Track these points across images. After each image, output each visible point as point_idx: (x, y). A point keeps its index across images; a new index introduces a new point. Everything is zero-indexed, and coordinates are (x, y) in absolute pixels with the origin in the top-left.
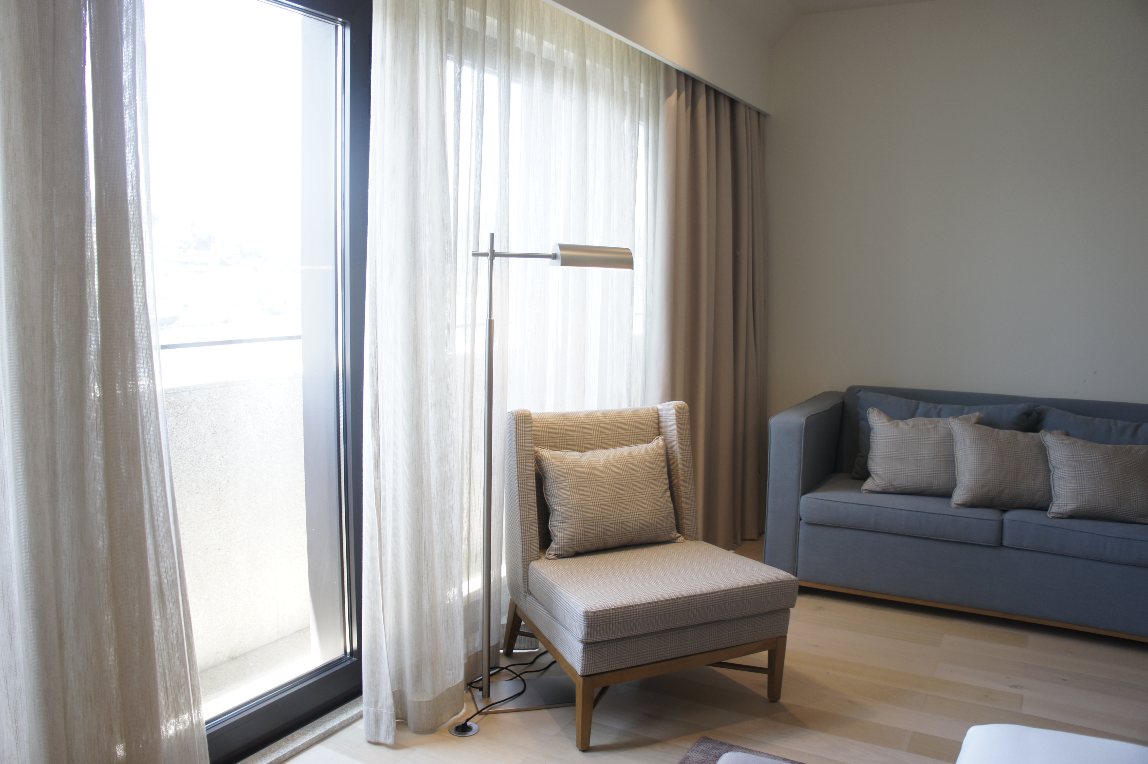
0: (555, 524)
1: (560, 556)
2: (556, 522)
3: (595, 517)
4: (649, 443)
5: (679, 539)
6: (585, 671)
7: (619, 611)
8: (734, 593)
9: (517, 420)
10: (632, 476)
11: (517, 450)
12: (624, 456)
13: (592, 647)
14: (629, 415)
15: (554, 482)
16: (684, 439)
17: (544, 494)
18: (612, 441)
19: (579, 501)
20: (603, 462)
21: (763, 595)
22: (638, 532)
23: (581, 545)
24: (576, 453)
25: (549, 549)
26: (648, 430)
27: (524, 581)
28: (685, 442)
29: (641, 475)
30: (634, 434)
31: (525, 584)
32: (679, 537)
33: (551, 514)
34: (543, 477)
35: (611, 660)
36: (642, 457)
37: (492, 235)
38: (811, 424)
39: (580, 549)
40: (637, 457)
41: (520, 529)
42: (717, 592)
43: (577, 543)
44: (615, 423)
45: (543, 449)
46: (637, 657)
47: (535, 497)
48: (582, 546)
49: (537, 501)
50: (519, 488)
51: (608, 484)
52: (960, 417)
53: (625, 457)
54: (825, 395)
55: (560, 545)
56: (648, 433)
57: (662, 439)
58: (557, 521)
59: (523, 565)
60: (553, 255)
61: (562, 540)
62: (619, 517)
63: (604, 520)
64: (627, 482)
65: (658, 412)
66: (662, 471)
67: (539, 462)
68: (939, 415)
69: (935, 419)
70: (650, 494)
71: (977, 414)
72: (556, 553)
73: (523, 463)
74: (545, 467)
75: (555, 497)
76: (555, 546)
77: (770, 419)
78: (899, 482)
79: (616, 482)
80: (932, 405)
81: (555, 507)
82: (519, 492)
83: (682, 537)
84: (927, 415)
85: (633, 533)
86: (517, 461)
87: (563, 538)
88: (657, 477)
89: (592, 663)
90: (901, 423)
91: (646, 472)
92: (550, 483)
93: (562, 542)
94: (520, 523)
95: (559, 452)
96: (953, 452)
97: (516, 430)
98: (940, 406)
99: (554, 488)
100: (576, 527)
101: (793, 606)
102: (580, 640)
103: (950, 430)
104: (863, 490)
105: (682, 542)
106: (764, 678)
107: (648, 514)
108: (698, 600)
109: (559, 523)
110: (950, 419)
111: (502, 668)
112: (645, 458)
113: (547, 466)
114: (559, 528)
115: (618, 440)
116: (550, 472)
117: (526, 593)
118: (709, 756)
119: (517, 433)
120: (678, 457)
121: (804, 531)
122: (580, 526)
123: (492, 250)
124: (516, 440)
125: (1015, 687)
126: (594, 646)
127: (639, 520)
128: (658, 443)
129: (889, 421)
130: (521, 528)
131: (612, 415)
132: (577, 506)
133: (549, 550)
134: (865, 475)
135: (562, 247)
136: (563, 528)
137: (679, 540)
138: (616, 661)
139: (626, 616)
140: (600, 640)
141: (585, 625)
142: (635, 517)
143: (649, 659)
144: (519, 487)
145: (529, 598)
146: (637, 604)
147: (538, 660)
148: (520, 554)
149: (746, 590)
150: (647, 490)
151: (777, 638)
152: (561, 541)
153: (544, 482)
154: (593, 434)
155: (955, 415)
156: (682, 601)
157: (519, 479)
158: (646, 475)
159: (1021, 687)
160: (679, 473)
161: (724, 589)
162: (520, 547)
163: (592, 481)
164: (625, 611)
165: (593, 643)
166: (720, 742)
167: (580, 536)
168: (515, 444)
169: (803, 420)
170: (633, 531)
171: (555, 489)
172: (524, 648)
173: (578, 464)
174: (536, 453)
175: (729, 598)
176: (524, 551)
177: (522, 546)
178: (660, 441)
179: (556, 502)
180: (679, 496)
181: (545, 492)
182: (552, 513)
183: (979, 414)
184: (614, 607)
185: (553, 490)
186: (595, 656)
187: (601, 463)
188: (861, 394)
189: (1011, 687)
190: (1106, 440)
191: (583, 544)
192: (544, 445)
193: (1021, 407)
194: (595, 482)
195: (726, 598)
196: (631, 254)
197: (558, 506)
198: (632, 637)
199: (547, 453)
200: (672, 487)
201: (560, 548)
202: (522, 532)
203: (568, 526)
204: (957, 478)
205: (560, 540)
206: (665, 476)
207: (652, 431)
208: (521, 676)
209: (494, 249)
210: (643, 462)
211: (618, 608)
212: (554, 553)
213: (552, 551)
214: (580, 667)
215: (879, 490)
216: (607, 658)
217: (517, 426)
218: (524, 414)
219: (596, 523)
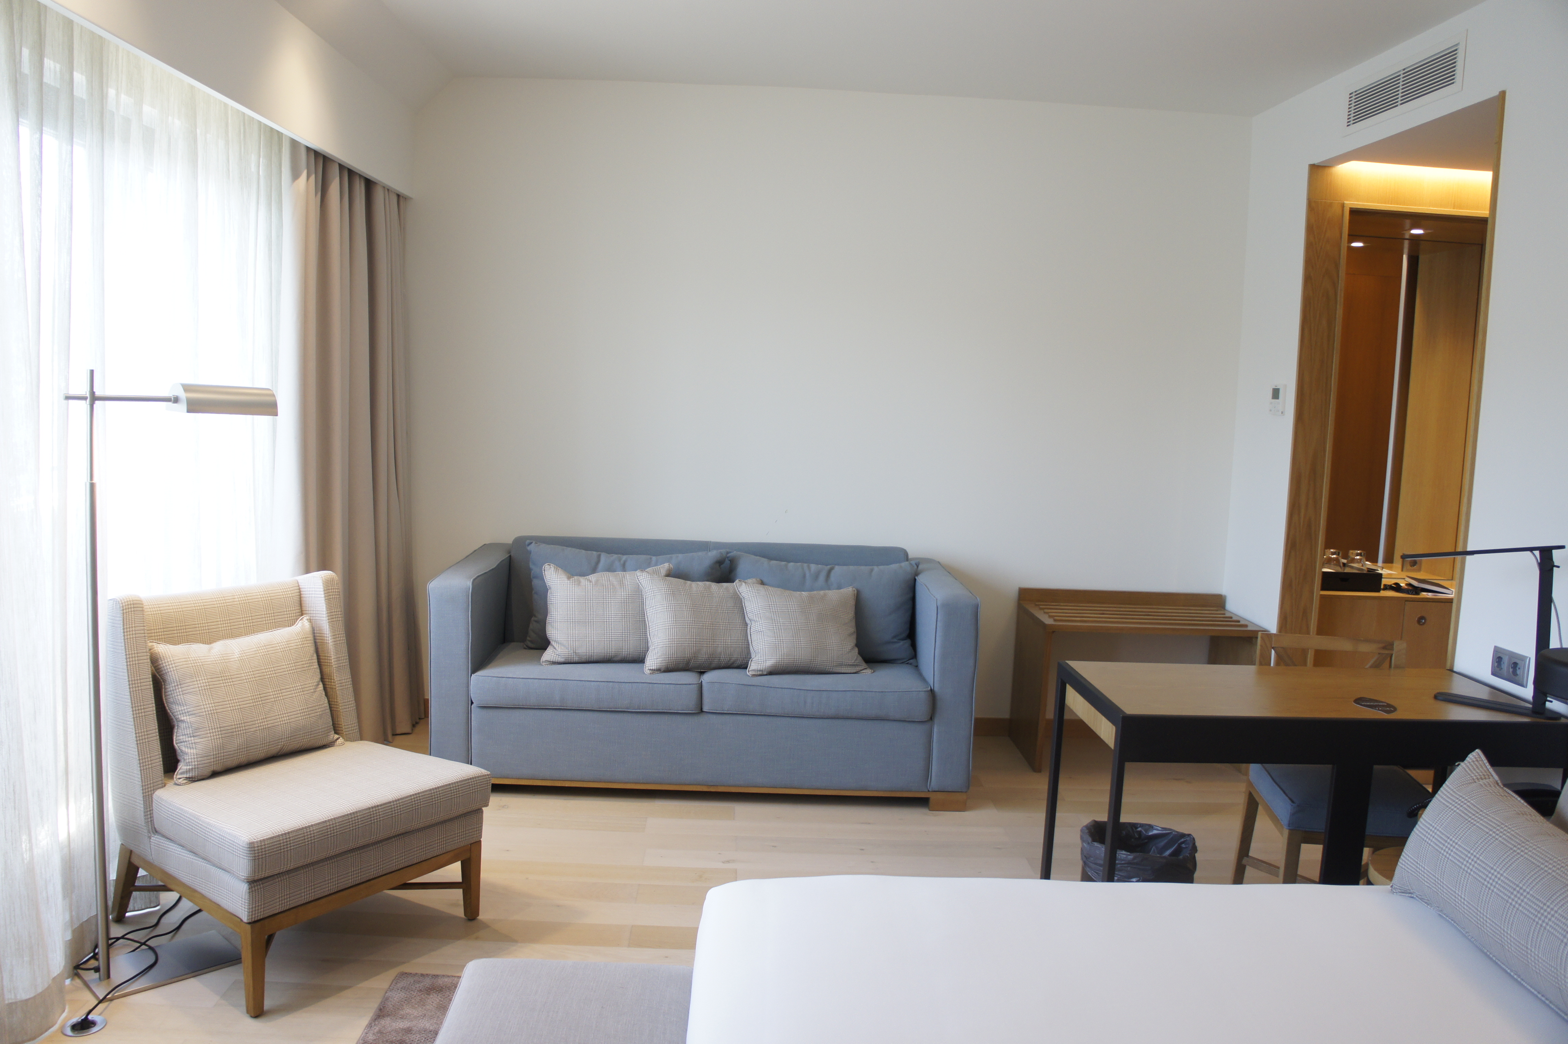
0: (183, 739)
1: (192, 780)
2: (184, 737)
3: (235, 725)
4: (293, 625)
5: (338, 741)
6: (253, 916)
7: (291, 836)
8: (421, 798)
9: (123, 610)
10: (275, 669)
11: (125, 648)
12: (263, 645)
13: (260, 885)
14: (263, 592)
15: (177, 685)
16: (336, 618)
17: (165, 702)
18: (244, 627)
19: (212, 707)
20: (238, 655)
21: (453, 797)
22: (289, 738)
23: (220, 761)
24: (202, 645)
25: (178, 772)
26: (288, 610)
27: (147, 817)
28: (336, 621)
29: (287, 666)
30: (270, 615)
31: (148, 822)
32: (338, 739)
33: (176, 727)
34: (161, 680)
35: (283, 898)
36: (286, 645)
37: (92, 372)
38: (481, 586)
39: (218, 768)
40: (279, 645)
41: (136, 750)
42: (401, 799)
43: (215, 760)
44: (246, 603)
45: (158, 645)
46: (314, 889)
47: (153, 707)
48: (221, 763)
49: (157, 712)
50: (131, 698)
51: (247, 682)
52: (648, 570)
53: (265, 646)
54: (486, 549)
55: (192, 765)
56: (288, 613)
57: (307, 619)
58: (185, 735)
59: (143, 797)
60: (174, 398)
61: (194, 758)
62: (264, 722)
63: (247, 728)
64: (270, 678)
65: (299, 586)
66: (312, 660)
67: (155, 661)
68: (624, 568)
69: (621, 573)
70: (300, 689)
71: (666, 565)
72: (188, 776)
73: (136, 664)
74: (164, 667)
75: (180, 704)
76: (186, 767)
77: (428, 584)
78: (585, 650)
79: (257, 679)
80: (615, 556)
81: (181, 717)
82: (132, 703)
83: (341, 738)
84: (610, 569)
85: (283, 740)
86: (127, 662)
87: (195, 756)
88: (307, 667)
89: (261, 905)
90: (582, 580)
91: (293, 662)
92: (172, 687)
93: (195, 762)
94: (136, 743)
95: (180, 646)
96: (643, 610)
97: (124, 622)
98: (624, 557)
99: (178, 694)
100: (211, 740)
101: (487, 805)
102: (245, 878)
103: (639, 586)
104: (543, 662)
105: (342, 744)
106: (458, 893)
107: (300, 715)
108: (380, 810)
109: (188, 737)
110: (638, 573)
111: (118, 939)
112: (289, 645)
113: (166, 666)
114: (189, 744)
115: (251, 624)
116: (172, 673)
117: (150, 832)
118: (412, 992)
119: (125, 627)
120: (329, 640)
121: (477, 715)
122: (214, 739)
123: (92, 393)
124: (124, 636)
125: (728, 862)
126: (262, 884)
127: (290, 722)
128: (303, 625)
129: (569, 578)
130: (138, 750)
131: (242, 593)
132: (211, 713)
133: (177, 774)
134: (543, 644)
135: (187, 388)
136: (195, 743)
137: (338, 743)
138: (289, 897)
139: (299, 841)
140: (270, 874)
141: (251, 858)
142: (285, 720)
143: (328, 890)
144: (131, 696)
145: (155, 839)
146: (310, 824)
147: (163, 920)
148: (137, 783)
149: (434, 793)
150: (295, 685)
151: (471, 844)
152: (193, 760)
153: (163, 687)
154: (219, 620)
155: (642, 567)
156: (363, 815)
157: (131, 686)
158: (293, 667)
159: (733, 861)
160: (331, 660)
161: (409, 794)
162: (138, 774)
163: (227, 679)
164: (297, 835)
165: (261, 880)
166: (421, 974)
167: (218, 751)
168: (123, 640)
169: (469, 584)
170: (283, 737)
171: (180, 695)
172: (140, 909)
173: (208, 660)
174: (150, 650)
175: (415, 804)
176: (143, 778)
177: (141, 772)
178: (304, 623)
179: (182, 710)
180: (332, 688)
181: (166, 700)
182: (178, 725)
183: (669, 565)
184: (283, 832)
185: (177, 696)
186: (264, 895)
187: (236, 657)
188: (532, 548)
189: (723, 863)
190: (800, 586)
191: (222, 761)
192: (158, 639)
193: (713, 555)
194: (231, 680)
195: (412, 805)
196: (274, 395)
197: (186, 716)
198: (306, 866)
199: (166, 649)
200: (323, 678)
201: (192, 769)
202: (139, 755)
203: (200, 740)
204: (649, 639)
205: (191, 759)
206: (316, 666)
207: (293, 610)
208: (147, 943)
209: (94, 391)
210: (288, 650)
211: (289, 833)
212: (185, 776)
213: (182, 774)
214: (246, 913)
215: (562, 660)
216: (278, 896)
217: (124, 617)
218: (133, 601)
219: (237, 733)
